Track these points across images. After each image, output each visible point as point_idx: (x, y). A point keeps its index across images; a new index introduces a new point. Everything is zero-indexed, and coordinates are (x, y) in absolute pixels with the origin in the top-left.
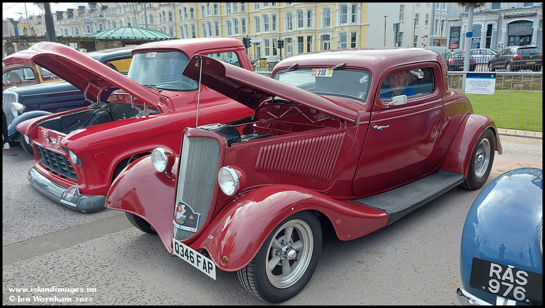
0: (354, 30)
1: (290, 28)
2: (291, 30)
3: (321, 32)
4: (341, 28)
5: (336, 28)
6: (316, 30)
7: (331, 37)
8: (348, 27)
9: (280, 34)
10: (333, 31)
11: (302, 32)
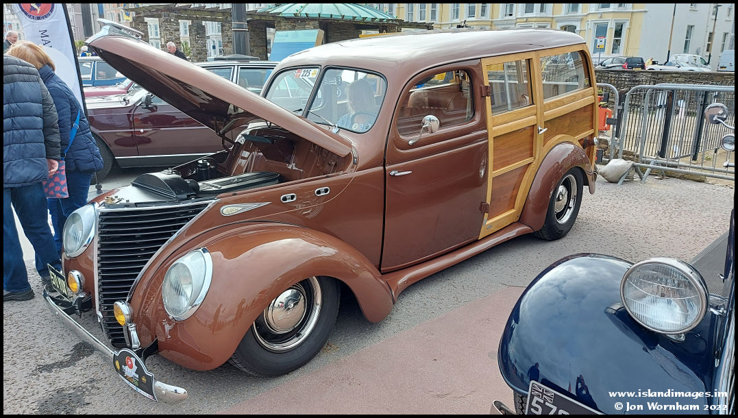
0: (621, 18)
1: (508, 13)
2: (511, 17)
3: (561, 21)
4: (599, 15)
5: (590, 16)
6: (552, 18)
7: (578, 29)
8: (612, 14)
9: (492, 22)
10: (582, 20)
11: (529, 20)
